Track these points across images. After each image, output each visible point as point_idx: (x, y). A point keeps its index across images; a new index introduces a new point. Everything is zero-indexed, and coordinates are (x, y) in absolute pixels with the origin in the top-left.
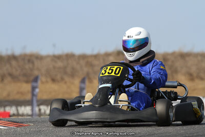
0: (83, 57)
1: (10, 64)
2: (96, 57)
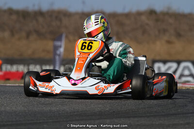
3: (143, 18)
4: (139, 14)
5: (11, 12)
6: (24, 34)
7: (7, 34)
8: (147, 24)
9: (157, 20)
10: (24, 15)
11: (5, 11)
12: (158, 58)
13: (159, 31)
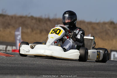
0: (90, 23)
1: (47, 24)
2: (98, 24)
3: (107, 26)
4: (105, 23)
5: (32, 18)
6: (39, 31)
7: (29, 30)
8: (109, 30)
9: (115, 28)
10: (39, 20)
11: (29, 18)
12: (114, 49)
13: (115, 34)
